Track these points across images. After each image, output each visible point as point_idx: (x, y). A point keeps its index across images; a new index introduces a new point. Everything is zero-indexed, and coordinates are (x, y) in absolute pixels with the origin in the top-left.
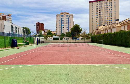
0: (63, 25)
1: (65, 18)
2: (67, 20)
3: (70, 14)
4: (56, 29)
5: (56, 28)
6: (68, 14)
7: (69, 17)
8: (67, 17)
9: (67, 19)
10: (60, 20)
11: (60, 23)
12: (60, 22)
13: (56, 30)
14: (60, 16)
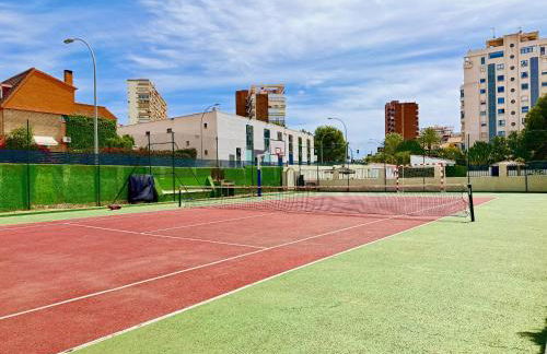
0: (501, 101)
1: (511, 63)
2: (527, 69)
3: (540, 36)
4: (463, 123)
5: (463, 116)
6: (531, 39)
7: (536, 53)
8: (527, 57)
9: (524, 64)
10: (485, 75)
11: (483, 91)
12: (485, 86)
13: (463, 128)
14: (483, 60)
